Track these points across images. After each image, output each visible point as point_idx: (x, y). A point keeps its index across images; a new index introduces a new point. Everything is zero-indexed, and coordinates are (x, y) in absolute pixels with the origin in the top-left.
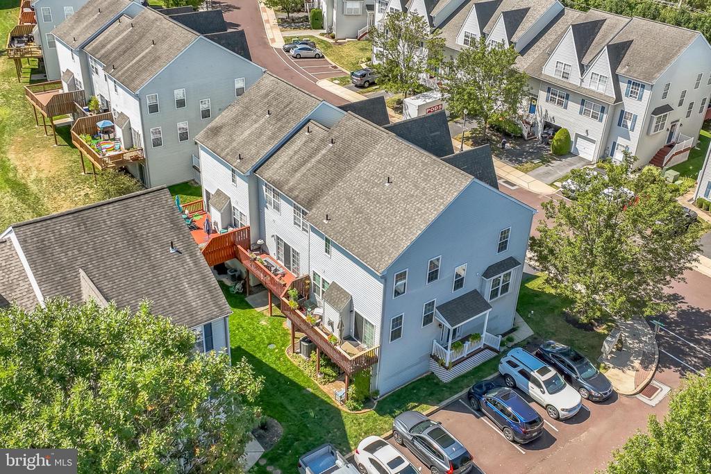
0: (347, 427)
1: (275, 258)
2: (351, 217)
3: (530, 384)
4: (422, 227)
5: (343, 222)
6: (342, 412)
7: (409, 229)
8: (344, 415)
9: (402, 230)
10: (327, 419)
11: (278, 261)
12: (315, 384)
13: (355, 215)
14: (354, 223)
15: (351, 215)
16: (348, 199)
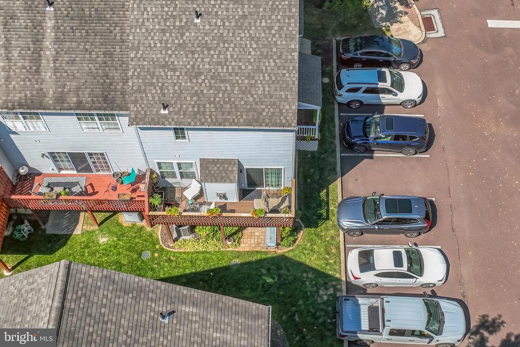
0: (308, 262)
1: (56, 171)
2: (193, 88)
3: (381, 95)
4: (293, 46)
5: (188, 98)
6: (287, 255)
7: (280, 57)
8: (290, 255)
9: (273, 64)
10: (284, 272)
11: (63, 172)
12: (232, 252)
13: (194, 81)
14: (205, 91)
15: (189, 84)
16: (163, 67)
